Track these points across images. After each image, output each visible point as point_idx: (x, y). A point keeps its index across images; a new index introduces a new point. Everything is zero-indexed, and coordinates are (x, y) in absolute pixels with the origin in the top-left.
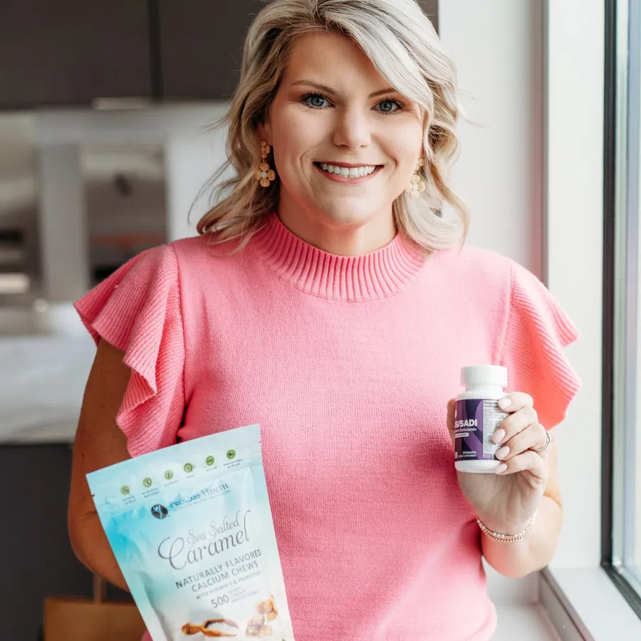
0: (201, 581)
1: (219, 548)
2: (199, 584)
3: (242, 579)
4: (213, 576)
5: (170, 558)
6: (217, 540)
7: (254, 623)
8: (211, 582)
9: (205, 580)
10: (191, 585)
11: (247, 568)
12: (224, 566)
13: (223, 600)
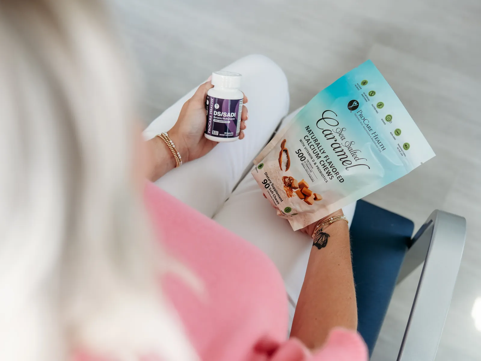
0: (311, 140)
1: (337, 150)
2: (309, 139)
3: (318, 168)
4: (317, 148)
5: (323, 119)
6: (343, 148)
7: (292, 181)
8: (312, 147)
9: (313, 143)
10: (308, 135)
11: (326, 171)
12: (324, 155)
13: (302, 157)
